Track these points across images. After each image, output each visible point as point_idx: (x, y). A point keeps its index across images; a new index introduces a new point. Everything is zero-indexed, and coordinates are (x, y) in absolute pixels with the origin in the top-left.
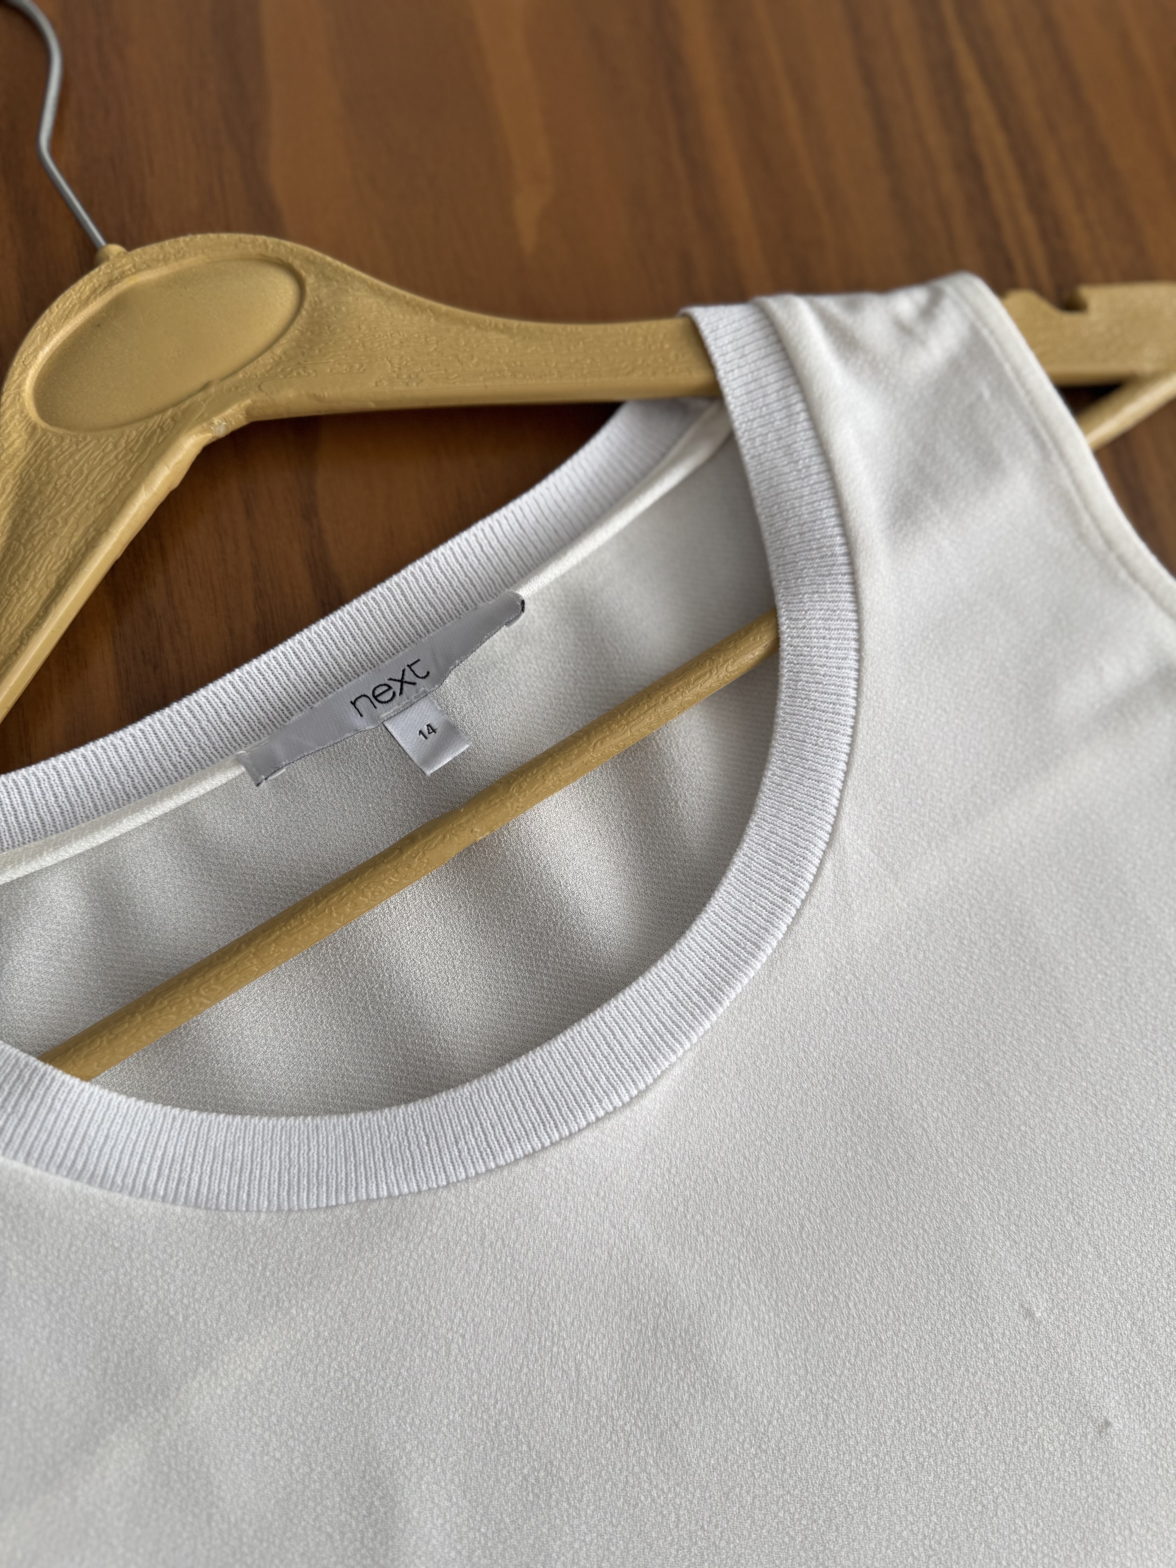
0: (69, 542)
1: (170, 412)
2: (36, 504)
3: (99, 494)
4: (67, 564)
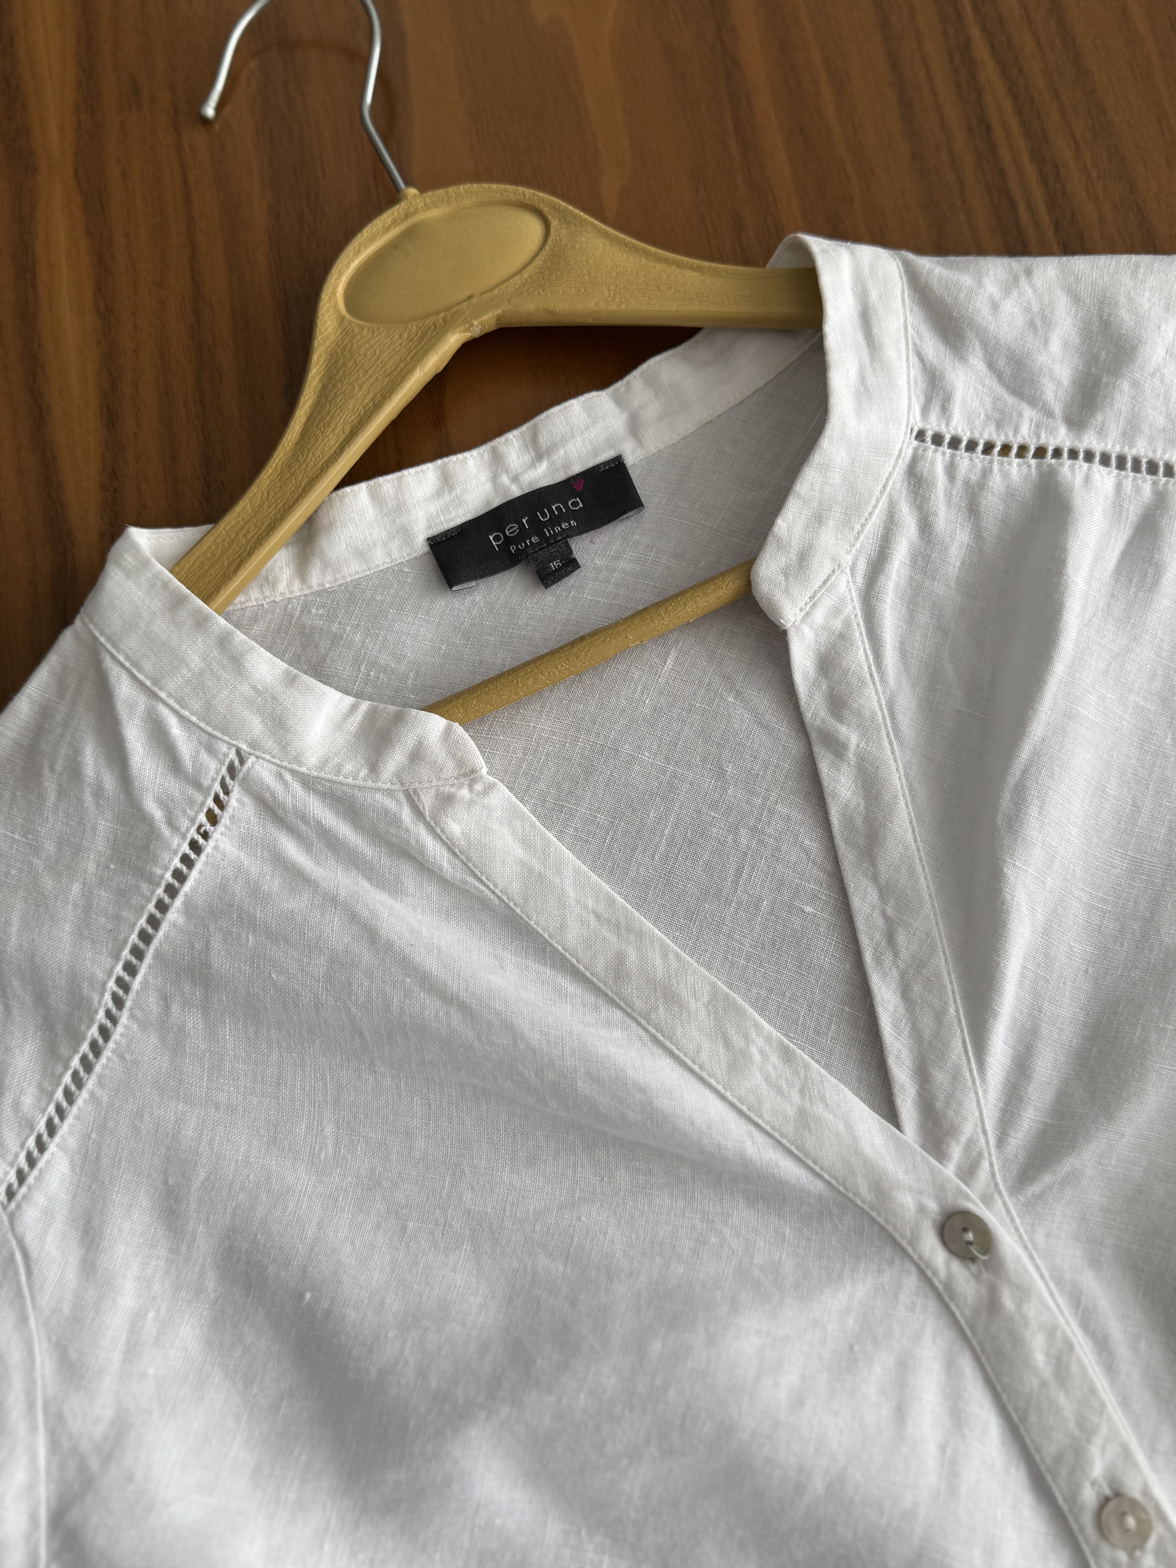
0: (362, 403)
1: (442, 315)
2: (341, 373)
3: (386, 370)
4: (358, 418)
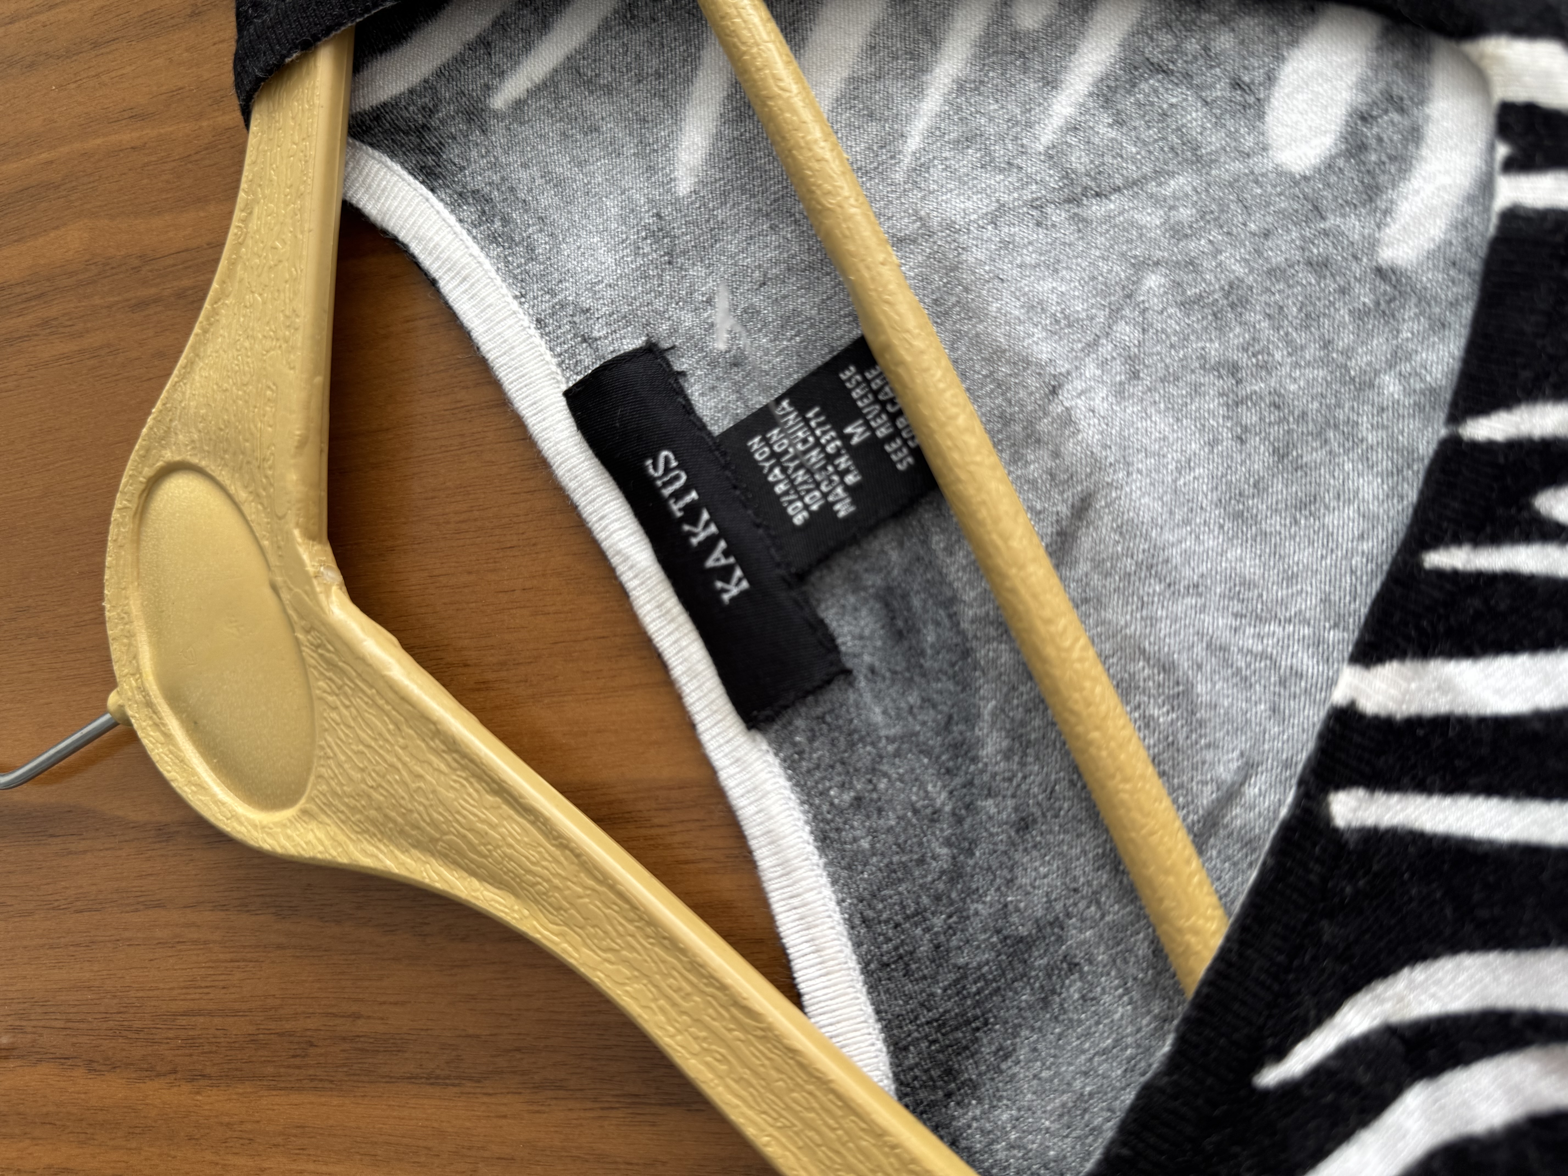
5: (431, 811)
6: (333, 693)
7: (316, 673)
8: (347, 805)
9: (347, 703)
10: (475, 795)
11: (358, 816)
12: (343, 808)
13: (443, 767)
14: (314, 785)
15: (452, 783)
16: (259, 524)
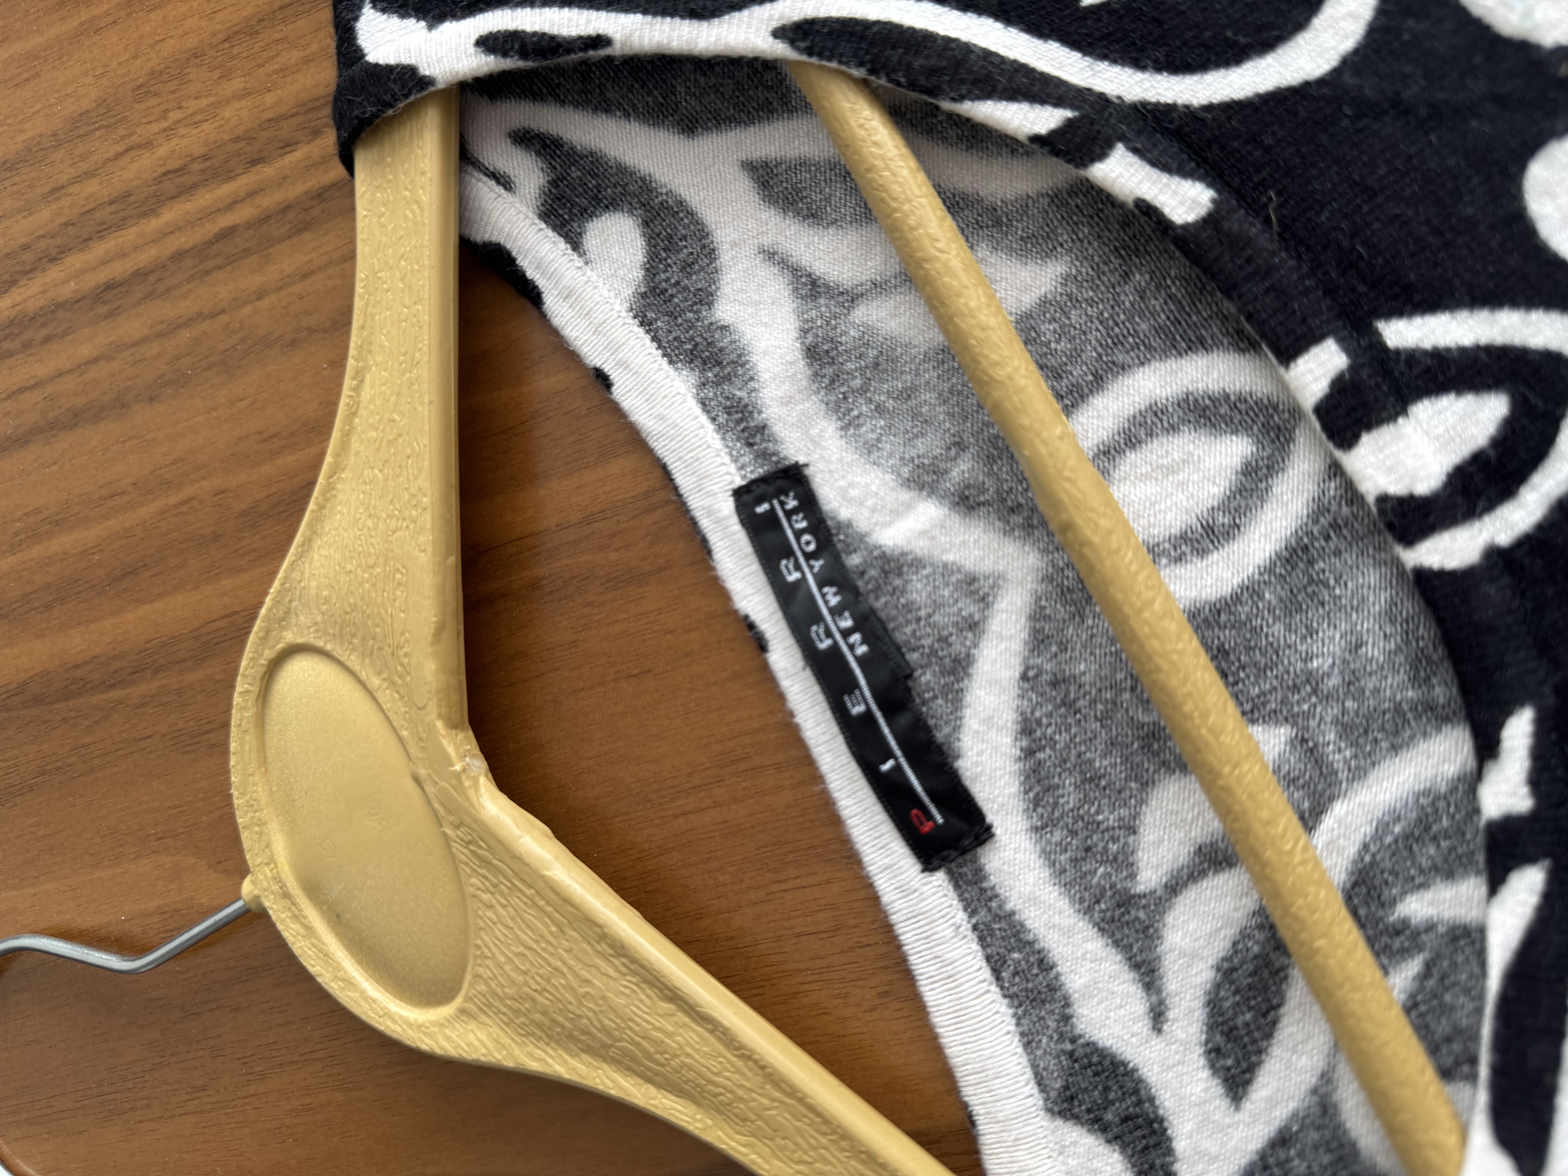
5: (601, 1016)
6: (487, 891)
7: (468, 870)
8: (509, 1008)
9: (504, 902)
10: (647, 1001)
11: (522, 1019)
12: (505, 1010)
13: (611, 972)
14: (472, 985)
15: (622, 989)
16: (396, 713)
